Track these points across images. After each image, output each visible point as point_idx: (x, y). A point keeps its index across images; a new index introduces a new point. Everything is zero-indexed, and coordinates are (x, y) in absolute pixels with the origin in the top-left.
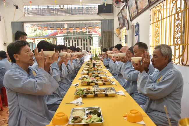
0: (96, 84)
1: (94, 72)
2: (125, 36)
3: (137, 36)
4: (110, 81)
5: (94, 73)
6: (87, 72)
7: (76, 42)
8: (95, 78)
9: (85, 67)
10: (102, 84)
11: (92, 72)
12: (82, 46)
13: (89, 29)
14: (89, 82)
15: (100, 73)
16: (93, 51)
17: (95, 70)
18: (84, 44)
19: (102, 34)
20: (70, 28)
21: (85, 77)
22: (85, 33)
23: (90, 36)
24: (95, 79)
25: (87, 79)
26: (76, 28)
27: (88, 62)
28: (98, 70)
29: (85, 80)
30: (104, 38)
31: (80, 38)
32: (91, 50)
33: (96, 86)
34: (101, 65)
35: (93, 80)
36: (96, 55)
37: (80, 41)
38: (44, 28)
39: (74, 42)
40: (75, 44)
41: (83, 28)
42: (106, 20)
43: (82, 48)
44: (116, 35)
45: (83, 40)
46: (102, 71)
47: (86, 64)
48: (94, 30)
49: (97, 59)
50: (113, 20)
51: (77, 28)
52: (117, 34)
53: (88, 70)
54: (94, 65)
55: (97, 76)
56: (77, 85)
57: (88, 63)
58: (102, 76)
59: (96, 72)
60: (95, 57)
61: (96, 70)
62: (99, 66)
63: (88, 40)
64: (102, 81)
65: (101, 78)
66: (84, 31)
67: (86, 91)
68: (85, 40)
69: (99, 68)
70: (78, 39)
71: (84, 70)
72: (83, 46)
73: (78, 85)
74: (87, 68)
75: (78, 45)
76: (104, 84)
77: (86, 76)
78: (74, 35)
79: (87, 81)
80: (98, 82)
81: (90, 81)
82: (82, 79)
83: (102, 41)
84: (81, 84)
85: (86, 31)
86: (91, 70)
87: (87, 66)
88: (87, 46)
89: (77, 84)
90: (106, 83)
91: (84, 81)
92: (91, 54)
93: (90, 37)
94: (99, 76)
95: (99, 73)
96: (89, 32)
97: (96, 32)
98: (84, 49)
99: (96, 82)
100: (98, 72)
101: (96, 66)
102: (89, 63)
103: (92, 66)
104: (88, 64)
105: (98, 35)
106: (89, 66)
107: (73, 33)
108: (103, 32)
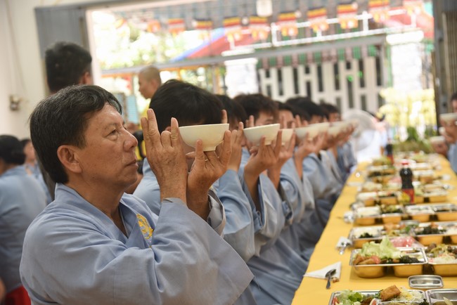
0: (428, 270)
1: (411, 210)
5: (410, 218)
6: (374, 211)
7: (313, 77)
8: (417, 239)
9: (364, 190)
11: (398, 211)
12: (338, 94)
13: (373, 10)
14: (391, 261)
15: (441, 215)
16: (398, 114)
17: (411, 202)
18: (350, 84)
19: (438, 25)
20: (283, 16)
21: (367, 236)
22: (352, 30)
23: (377, 41)
24: (416, 246)
25: (381, 246)
26: (310, 13)
27: (375, 163)
28: (427, 200)
29: (370, 249)
30: (450, 43)
31: (329, 58)
32: (384, 109)
33: (427, 277)
34: (440, 178)
35: (407, 248)
36: (412, 132)
37: (328, 69)
38: (171, 27)
39: (303, 78)
40: (308, 85)
41: (341, 8)
43: (338, 100)
45: (342, 65)
46: (448, 206)
47: (365, 173)
48: (398, 12)
49: (416, 151)
51: (315, 12)
53: (376, 203)
54: (407, 177)
55: (428, 231)
56: (333, 272)
57: (374, 169)
58: (450, 232)
59: (420, 211)
60: (409, 140)
61: (416, 199)
62: (429, 181)
63: (370, 64)
65: (447, 240)
66: (348, 20)
67: (378, 301)
68: (355, 64)
69: (435, 192)
70: (319, 60)
71: (358, 201)
72: (343, 93)
73: (336, 276)
74: (373, 195)
75: (321, 89)
77: (373, 230)
78: (301, 45)
79: (382, 255)
80: (434, 262)
81: (397, 254)
82: (353, 245)
83: (442, 61)
84: (349, 269)
85: (360, 22)
86: (392, 200)
87: (371, 185)
88: (363, 91)
89: (330, 268)
91: (367, 257)
92: (387, 128)
93: (378, 47)
94: (436, 232)
95: (433, 218)
96: (372, 25)
97: (404, 20)
98: (351, 105)
99: (423, 258)
100: (430, 209)
101: (415, 184)
102: (379, 169)
103: (395, 184)
104: (376, 174)
105: (420, 35)
106: (379, 186)
107: (298, 37)
108: (444, 17)
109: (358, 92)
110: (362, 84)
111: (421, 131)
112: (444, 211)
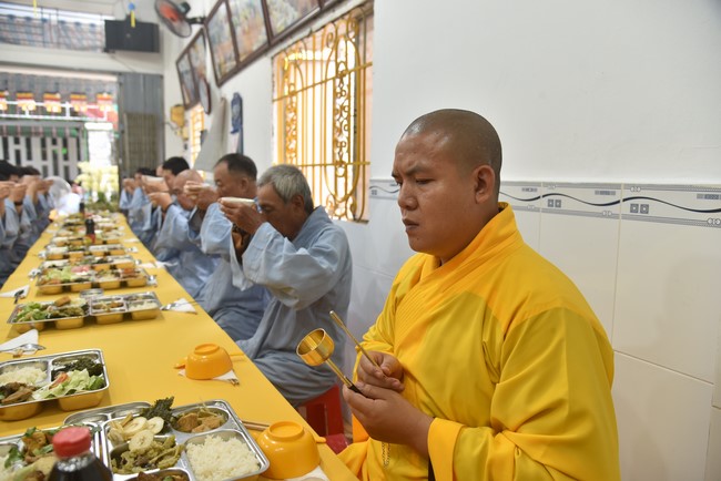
0: (96, 286)
1: (92, 248)
2: (202, 132)
3: (237, 135)
4: (142, 274)
5: (91, 254)
6: (63, 250)
7: (22, 147)
8: (92, 268)
9: (58, 235)
10: (117, 285)
11: (82, 250)
12: (45, 163)
13: (74, 102)
14: (69, 281)
15: (113, 252)
16: (91, 182)
17: (93, 244)
18: (55, 156)
19: (121, 121)
21: (54, 266)
22: (56, 114)
23: (78, 125)
24: (90, 272)
25: (63, 273)
26: (18, 95)
27: (71, 217)
28: (105, 243)
29: (53, 274)
30: (129, 134)
31: (37, 134)
32: (80, 178)
33: (94, 291)
34: (116, 229)
35: (84, 273)
36: (101, 196)
37: (36, 142)
39: (12, 147)
40: (18, 153)
41: (47, 96)
42: (135, 75)
43: (45, 168)
44: (172, 128)
45: (49, 141)
46: (118, 246)
47: (62, 224)
48: (93, 107)
49: (103, 209)
50: (161, 77)
51: (23, 95)
52: (174, 125)
53: (65, 244)
54: (91, 226)
55: (101, 262)
56: (22, 292)
57: (68, 221)
58: (116, 262)
59: (97, 249)
60: (99, 201)
61: (97, 242)
62: (109, 230)
63: (72, 142)
64: (117, 275)
65: (114, 267)
66: (54, 106)
67: (54, 308)
68: (60, 141)
69: (111, 236)
70: (28, 134)
71: (51, 243)
72: (49, 163)
73: (24, 294)
74: (65, 239)
75: (29, 157)
76: (123, 285)
77: (59, 263)
78: (10, 119)
79: (62, 279)
80: (101, 280)
81: (73, 277)
82: (44, 272)
83: (124, 146)
84: (36, 289)
85: (63, 109)
86: (80, 242)
87: (65, 232)
88: (66, 163)
89: (20, 289)
90: (131, 281)
91: (50, 280)
93: (77, 129)
94: (106, 262)
95: (107, 254)
96: (74, 113)
97: (98, 114)
98: (56, 173)
99: (94, 279)
100: (105, 248)
101: (97, 232)
102: (73, 221)
103: (82, 232)
104: (70, 224)
105: (110, 126)
106: (71, 233)
107: (6, 112)
108: (125, 116)
109: (62, 163)
110: (66, 157)
111: (108, 196)
112: (115, 249)
